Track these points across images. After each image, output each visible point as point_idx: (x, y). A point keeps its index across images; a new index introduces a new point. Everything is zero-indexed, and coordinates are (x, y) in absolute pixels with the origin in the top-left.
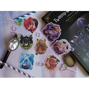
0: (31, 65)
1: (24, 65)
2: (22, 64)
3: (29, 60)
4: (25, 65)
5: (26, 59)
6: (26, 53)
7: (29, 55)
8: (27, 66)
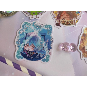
0: (46, 49)
1: (27, 49)
2: (23, 47)
3: (40, 38)
4: (31, 50)
5: (32, 35)
6: (34, 23)
7: (40, 26)
8: (35, 51)
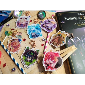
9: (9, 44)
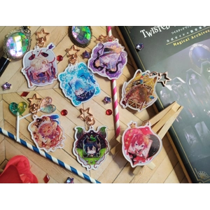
9: (34, 133)
